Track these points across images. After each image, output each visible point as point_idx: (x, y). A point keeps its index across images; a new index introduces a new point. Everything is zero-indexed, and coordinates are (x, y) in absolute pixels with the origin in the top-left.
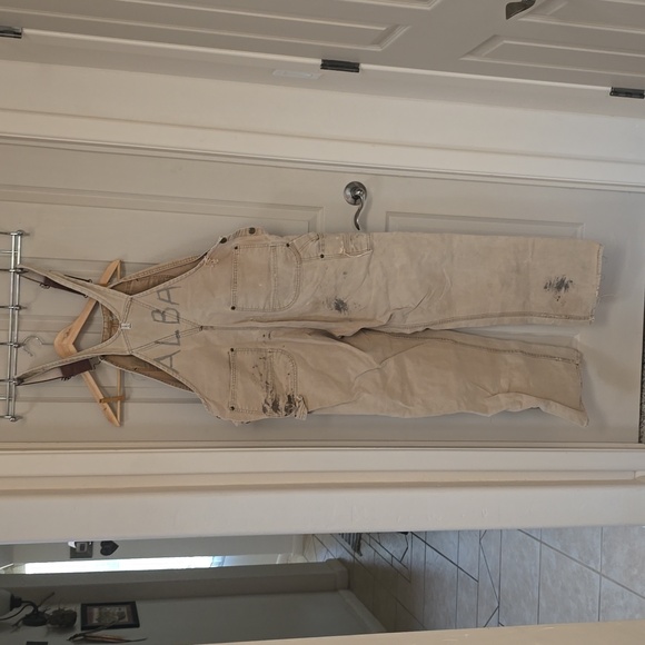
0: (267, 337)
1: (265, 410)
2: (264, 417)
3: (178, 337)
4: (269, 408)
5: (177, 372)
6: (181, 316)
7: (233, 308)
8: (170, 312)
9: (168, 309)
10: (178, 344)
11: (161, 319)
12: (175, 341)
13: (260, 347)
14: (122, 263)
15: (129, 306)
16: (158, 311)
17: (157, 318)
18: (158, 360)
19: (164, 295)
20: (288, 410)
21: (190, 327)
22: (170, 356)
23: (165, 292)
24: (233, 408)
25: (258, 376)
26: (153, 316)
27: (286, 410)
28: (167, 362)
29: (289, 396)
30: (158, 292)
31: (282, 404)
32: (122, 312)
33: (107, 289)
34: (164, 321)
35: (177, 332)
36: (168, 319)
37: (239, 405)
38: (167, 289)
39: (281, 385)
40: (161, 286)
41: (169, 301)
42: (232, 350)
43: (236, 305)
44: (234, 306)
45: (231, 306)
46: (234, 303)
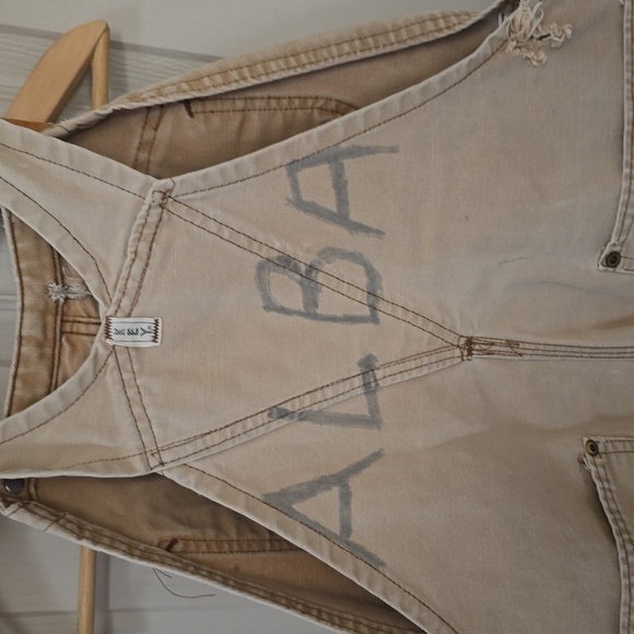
3: (370, 388)
5: (374, 563)
6: (385, 292)
7: (613, 260)
8: (338, 267)
9: (330, 253)
10: (373, 420)
11: (296, 300)
12: (360, 406)
14: (114, 46)
15: (150, 235)
16: (286, 263)
17: (279, 298)
18: (280, 502)
19: (317, 183)
21: (423, 342)
22: (341, 479)
23: (324, 170)
26: (262, 285)
28: (323, 508)
30: (294, 166)
32: (114, 262)
33: (44, 141)
34: (310, 312)
35: (368, 366)
36: (329, 302)
38: (333, 157)
40: (305, 142)
41: (340, 218)
42: (593, 448)
43: (624, 249)
44: (616, 253)
45: (606, 252)
46: (622, 238)
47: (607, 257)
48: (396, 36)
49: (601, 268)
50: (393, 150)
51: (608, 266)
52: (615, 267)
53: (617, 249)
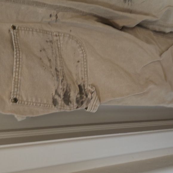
0: (54, 18)
1: (55, 102)
2: (55, 110)
4: (60, 101)
13: (46, 28)
20: (80, 102)
24: (15, 100)
25: (46, 61)
27: (77, 102)
29: (80, 86)
31: (74, 95)
37: (23, 96)
39: (71, 73)
42: (14, 28)
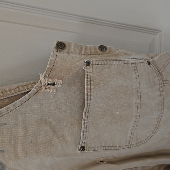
43: (85, 145)
44: (83, 146)
45: (80, 146)
46: (84, 142)
47: (81, 148)
48: (10, 92)
49: (80, 152)
50: (5, 124)
51: (81, 151)
52: (84, 150)
53: (83, 145)
